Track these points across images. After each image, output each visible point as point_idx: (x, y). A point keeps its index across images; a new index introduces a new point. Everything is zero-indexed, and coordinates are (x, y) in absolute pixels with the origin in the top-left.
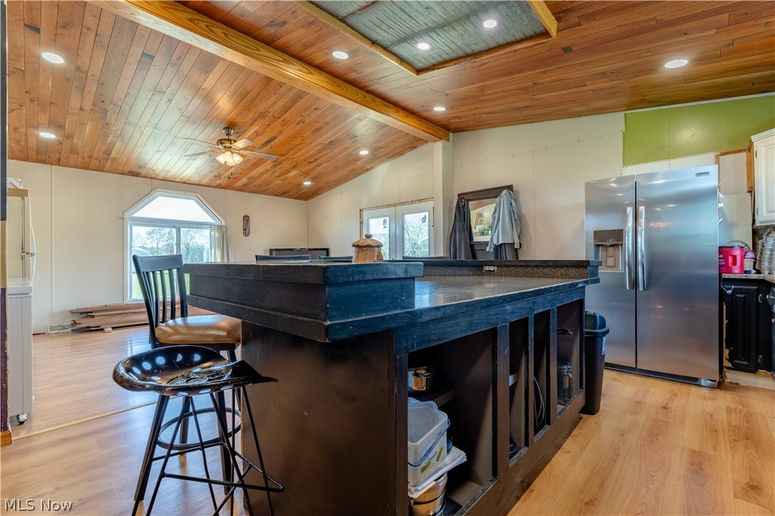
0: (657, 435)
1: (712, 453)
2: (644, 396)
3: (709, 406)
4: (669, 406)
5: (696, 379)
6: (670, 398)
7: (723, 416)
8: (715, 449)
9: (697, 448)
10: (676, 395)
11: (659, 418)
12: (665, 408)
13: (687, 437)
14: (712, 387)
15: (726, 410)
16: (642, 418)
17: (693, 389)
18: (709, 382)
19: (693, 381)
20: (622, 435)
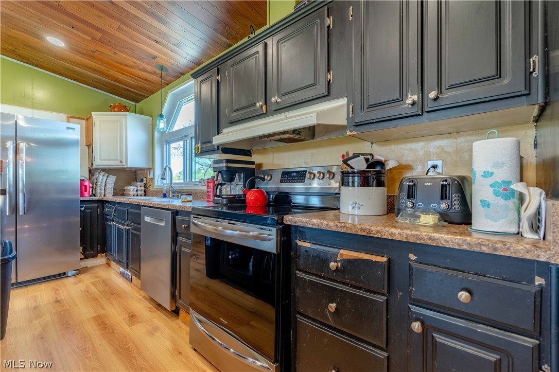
0: (66, 322)
1: (104, 312)
2: (36, 301)
3: (82, 287)
4: (59, 299)
5: (65, 273)
6: (55, 294)
7: (93, 289)
8: (104, 309)
9: (95, 315)
10: (58, 290)
11: (59, 310)
12: (57, 301)
13: (85, 312)
14: (76, 275)
15: (93, 285)
16: (47, 317)
17: (65, 281)
18: (74, 272)
19: (63, 275)
20: (42, 338)
